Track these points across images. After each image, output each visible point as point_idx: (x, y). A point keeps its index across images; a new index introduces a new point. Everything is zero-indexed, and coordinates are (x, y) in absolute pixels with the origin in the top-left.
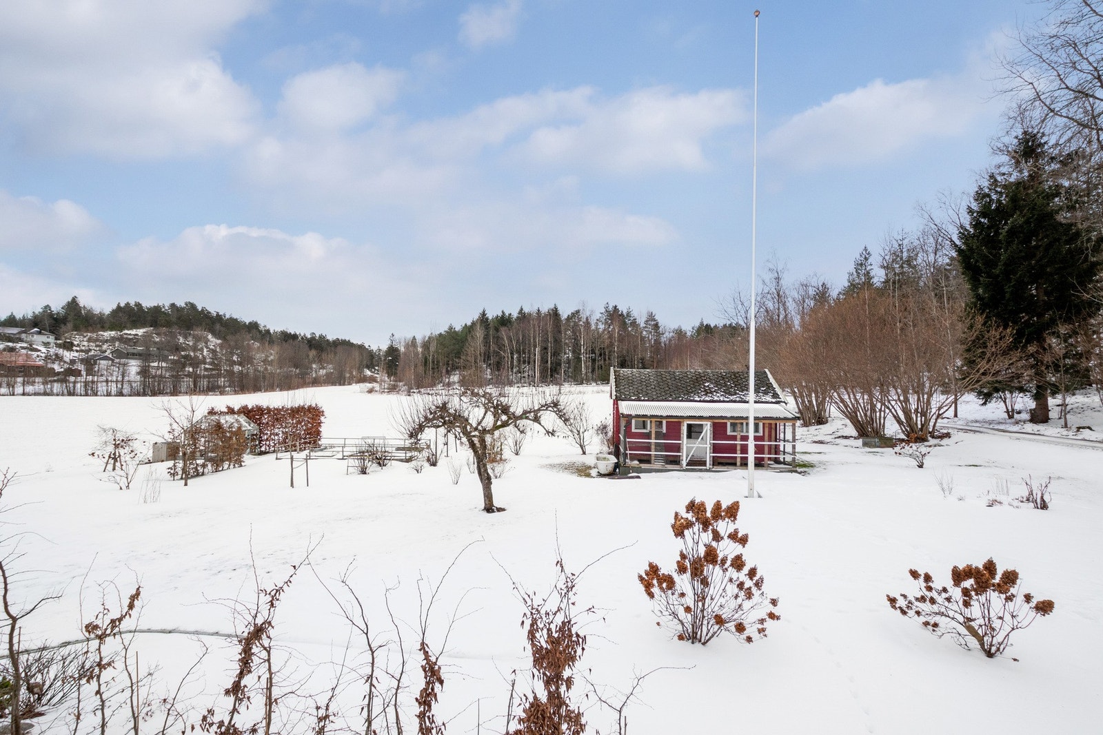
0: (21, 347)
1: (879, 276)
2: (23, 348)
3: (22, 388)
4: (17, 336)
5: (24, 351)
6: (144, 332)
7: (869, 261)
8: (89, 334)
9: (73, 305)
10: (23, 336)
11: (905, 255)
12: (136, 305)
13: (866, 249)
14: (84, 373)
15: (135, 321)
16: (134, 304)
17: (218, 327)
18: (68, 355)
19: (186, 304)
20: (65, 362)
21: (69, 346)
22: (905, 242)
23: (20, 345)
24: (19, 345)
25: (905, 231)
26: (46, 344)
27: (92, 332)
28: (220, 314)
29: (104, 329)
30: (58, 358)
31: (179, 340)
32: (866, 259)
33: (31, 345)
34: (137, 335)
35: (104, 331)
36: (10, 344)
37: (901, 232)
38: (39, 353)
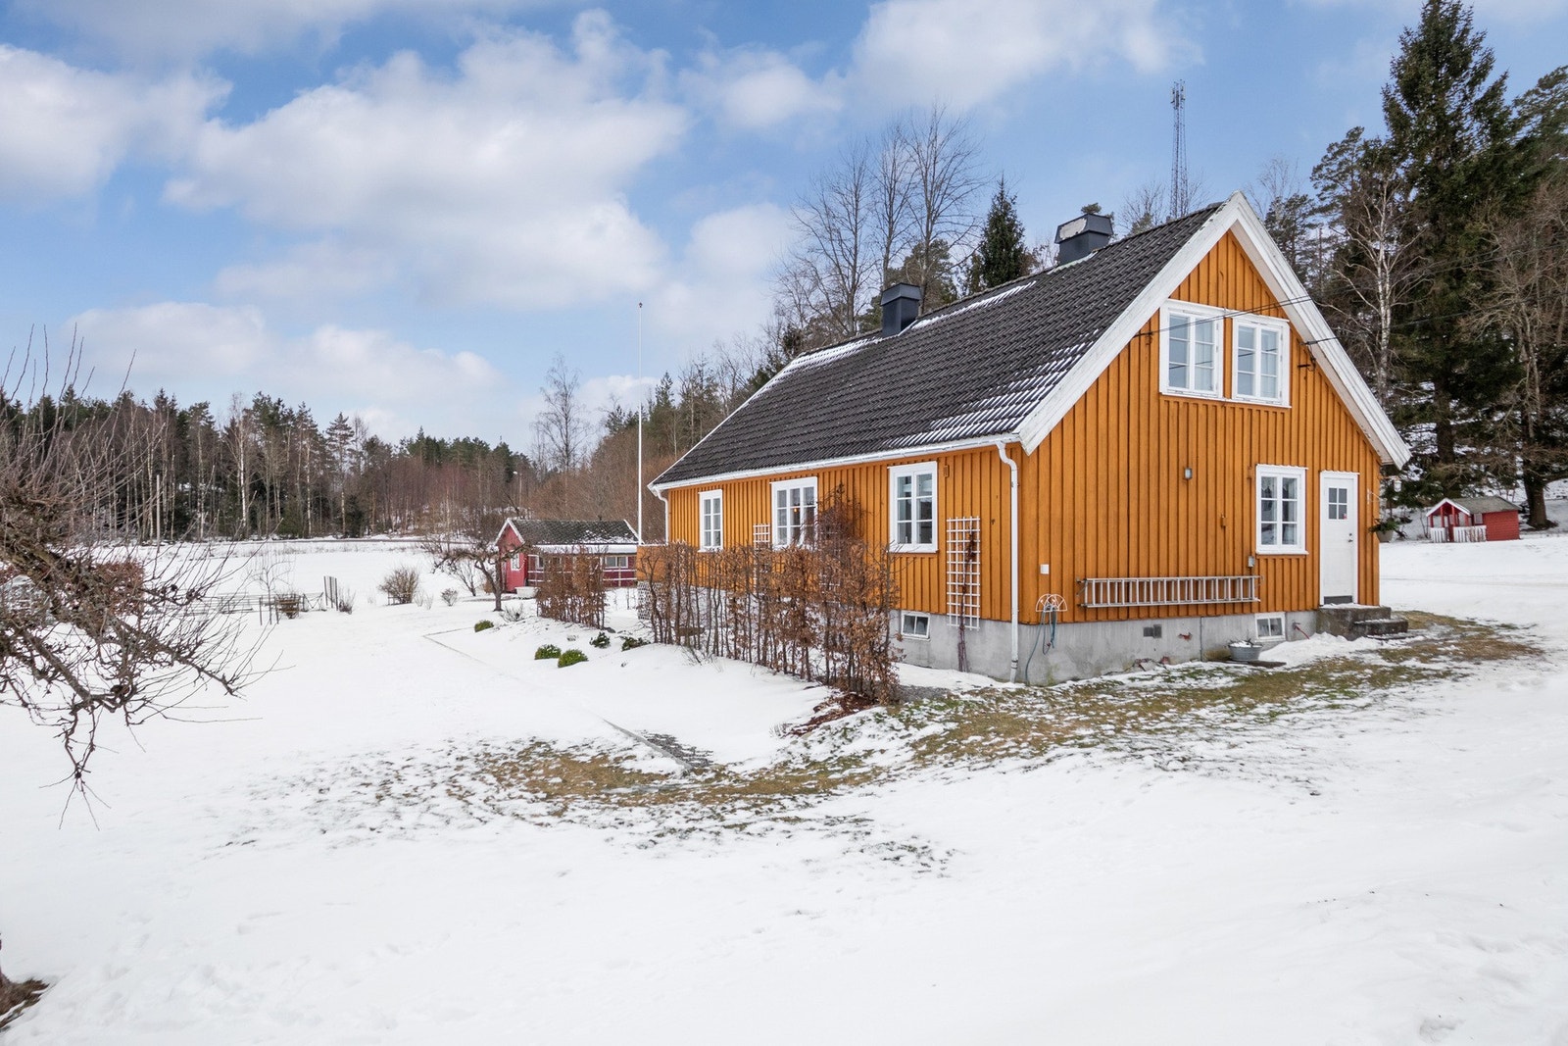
1: (676, 401)
7: (671, 390)
11: (705, 383)
13: (667, 376)
22: (705, 369)
25: (706, 355)
32: (668, 388)
37: (700, 356)
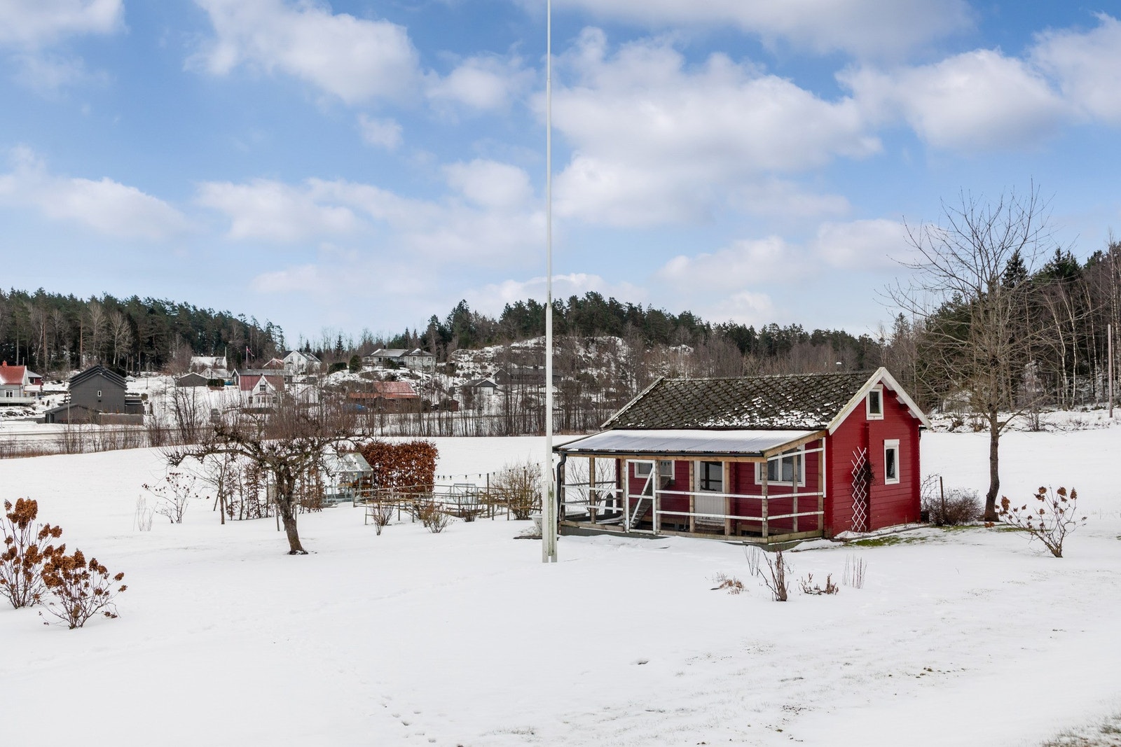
0: (401, 374)
2: (404, 375)
3: (380, 429)
4: (400, 360)
5: (405, 380)
6: (535, 344)
8: (475, 351)
9: (461, 313)
10: (406, 360)
12: (529, 305)
14: (461, 405)
15: (525, 328)
16: (527, 302)
17: (629, 326)
18: (448, 382)
19: (588, 296)
20: (444, 391)
21: (451, 370)
23: (400, 371)
24: (398, 372)
26: (426, 369)
27: (477, 348)
28: (633, 306)
29: (490, 342)
30: (439, 386)
31: (578, 351)
33: (411, 372)
34: (527, 348)
35: (490, 346)
36: (391, 371)
38: (418, 381)
